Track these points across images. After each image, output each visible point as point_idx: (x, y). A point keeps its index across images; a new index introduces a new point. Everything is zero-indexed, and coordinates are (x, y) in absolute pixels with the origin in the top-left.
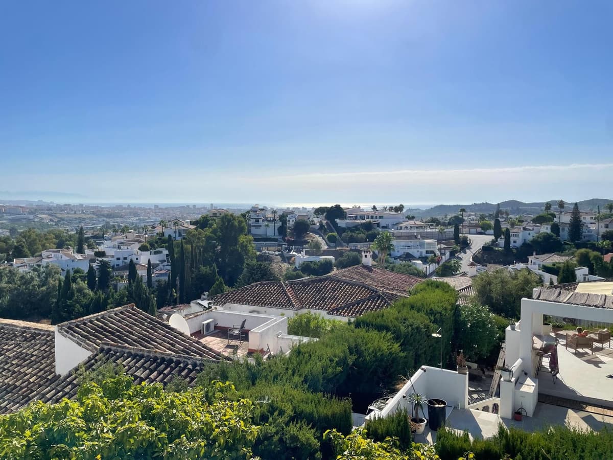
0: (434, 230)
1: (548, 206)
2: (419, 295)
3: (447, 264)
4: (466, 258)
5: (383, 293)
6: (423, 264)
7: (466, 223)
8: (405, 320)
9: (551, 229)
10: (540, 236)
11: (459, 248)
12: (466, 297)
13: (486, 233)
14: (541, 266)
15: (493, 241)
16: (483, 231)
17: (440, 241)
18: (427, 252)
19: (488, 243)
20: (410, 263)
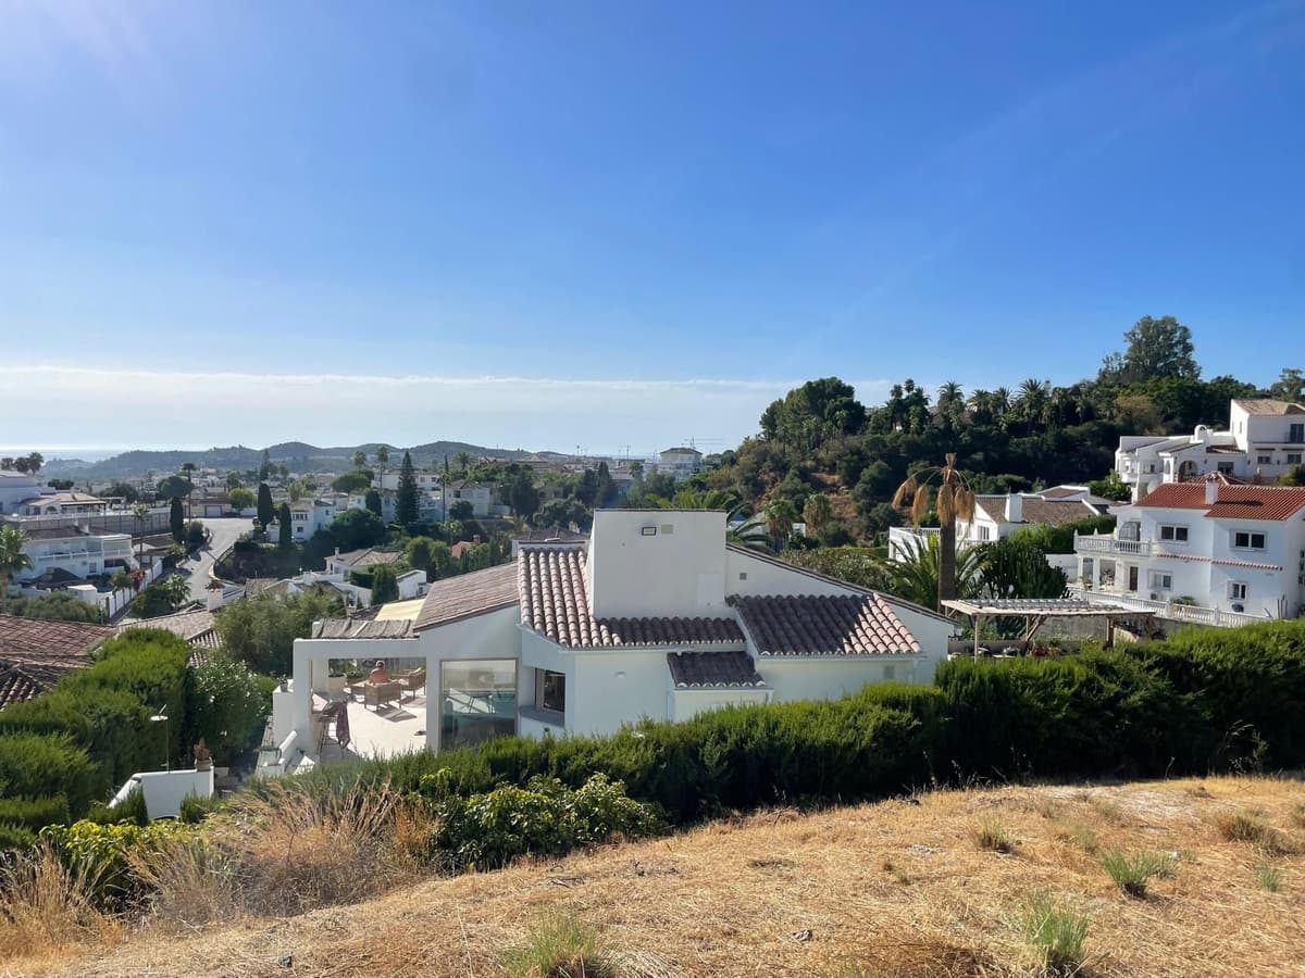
0: (123, 513)
1: (360, 454)
2: (113, 659)
3: (157, 587)
4: (201, 571)
5: (23, 668)
6: (99, 591)
7: (196, 494)
8: (92, 707)
9: (367, 501)
10: (347, 516)
11: (182, 550)
12: (202, 652)
13: (242, 513)
14: (350, 574)
15: (256, 531)
16: (234, 510)
17: (138, 537)
18: (108, 564)
19: (246, 535)
20: (64, 593)
